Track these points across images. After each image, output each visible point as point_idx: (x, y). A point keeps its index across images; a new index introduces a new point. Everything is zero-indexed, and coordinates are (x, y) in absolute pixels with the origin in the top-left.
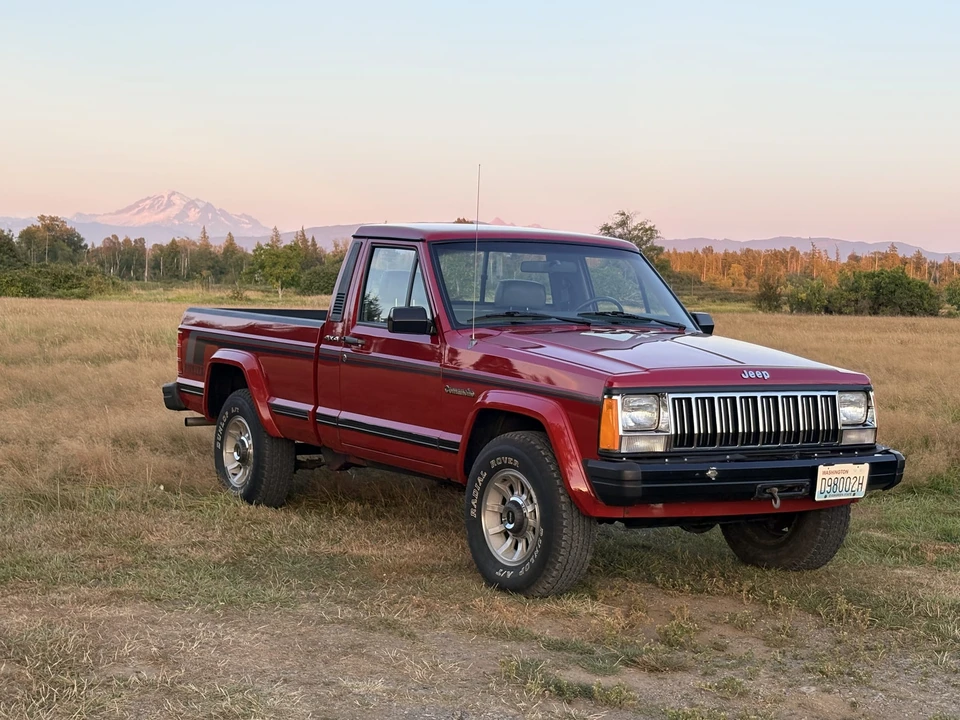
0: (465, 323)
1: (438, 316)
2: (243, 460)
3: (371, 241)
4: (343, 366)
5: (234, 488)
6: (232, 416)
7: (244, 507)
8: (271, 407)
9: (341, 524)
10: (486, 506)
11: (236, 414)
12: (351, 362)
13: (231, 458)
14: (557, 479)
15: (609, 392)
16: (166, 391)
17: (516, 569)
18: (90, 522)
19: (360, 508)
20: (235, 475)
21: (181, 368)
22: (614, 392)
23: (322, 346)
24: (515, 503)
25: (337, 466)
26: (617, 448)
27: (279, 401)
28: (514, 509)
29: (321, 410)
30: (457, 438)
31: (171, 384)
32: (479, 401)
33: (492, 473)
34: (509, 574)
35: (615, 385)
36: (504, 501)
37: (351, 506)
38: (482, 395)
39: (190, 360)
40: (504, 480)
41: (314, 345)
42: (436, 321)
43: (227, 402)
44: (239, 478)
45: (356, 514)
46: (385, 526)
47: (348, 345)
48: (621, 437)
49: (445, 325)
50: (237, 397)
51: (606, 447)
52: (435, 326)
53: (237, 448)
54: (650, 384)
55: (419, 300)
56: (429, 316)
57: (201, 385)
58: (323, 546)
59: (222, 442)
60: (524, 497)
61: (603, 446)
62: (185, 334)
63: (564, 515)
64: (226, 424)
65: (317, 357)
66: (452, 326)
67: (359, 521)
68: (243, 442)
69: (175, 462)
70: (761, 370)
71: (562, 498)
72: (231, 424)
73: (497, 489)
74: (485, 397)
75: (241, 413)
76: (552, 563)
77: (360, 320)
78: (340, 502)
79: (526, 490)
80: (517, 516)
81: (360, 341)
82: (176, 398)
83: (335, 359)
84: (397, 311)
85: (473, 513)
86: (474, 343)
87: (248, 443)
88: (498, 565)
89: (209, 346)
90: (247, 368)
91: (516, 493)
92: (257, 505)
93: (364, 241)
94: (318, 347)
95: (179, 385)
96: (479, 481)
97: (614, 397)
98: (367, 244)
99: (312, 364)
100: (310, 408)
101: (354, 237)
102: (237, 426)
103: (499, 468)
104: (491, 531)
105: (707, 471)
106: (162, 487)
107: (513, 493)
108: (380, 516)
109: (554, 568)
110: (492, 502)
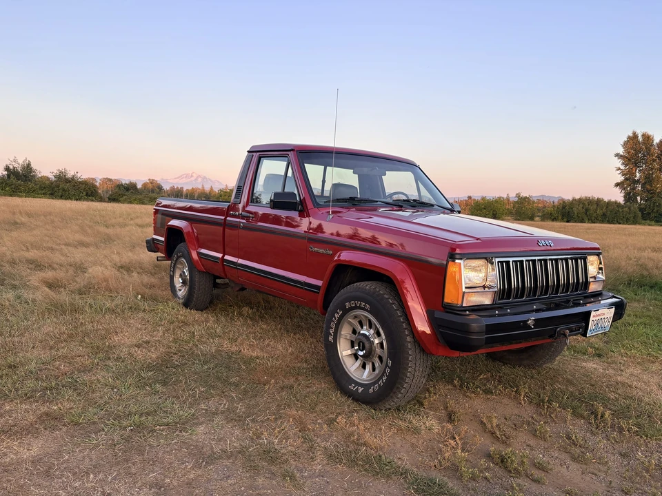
0: (323, 203)
1: (304, 198)
2: (184, 282)
3: (258, 154)
4: (240, 230)
5: (179, 298)
6: (178, 257)
7: (183, 311)
8: (199, 254)
9: (238, 323)
10: (340, 334)
11: (180, 256)
12: (244, 228)
13: (178, 282)
14: (403, 322)
15: (452, 257)
16: (147, 242)
17: (367, 386)
18: (82, 323)
19: (250, 311)
20: (180, 290)
21: (155, 231)
22: (457, 256)
23: (228, 218)
24: (364, 335)
25: (238, 289)
26: (460, 303)
27: (203, 251)
28: (364, 340)
29: (227, 257)
30: (319, 283)
31: (149, 238)
32: (336, 258)
33: (346, 311)
34: (360, 390)
35: (458, 251)
36: (354, 332)
37: (246, 310)
38: (338, 254)
39: (158, 225)
40: (355, 317)
41: (223, 218)
42: (303, 202)
43: (176, 250)
44: (182, 292)
45: (248, 316)
46: (265, 326)
47: (243, 217)
48: (464, 293)
49: (310, 205)
50: (181, 246)
51: (449, 301)
52: (302, 205)
53: (181, 276)
54: (481, 250)
55: (291, 188)
56: (298, 199)
57: (163, 239)
58: (226, 345)
59: (173, 272)
60: (372, 331)
61: (447, 300)
62: (156, 211)
63: (410, 352)
64: (176, 262)
65: (225, 224)
66: (314, 206)
67: (249, 322)
68: (184, 272)
69: (153, 280)
70: (548, 240)
71: (408, 339)
72: (178, 262)
73: (350, 323)
74: (339, 256)
75: (183, 256)
76: (398, 388)
77: (251, 202)
78: (239, 307)
79: (373, 326)
80: (367, 345)
81: (251, 215)
82: (152, 246)
83: (235, 226)
84: (276, 194)
85: (331, 338)
86: (331, 216)
87: (187, 273)
88: (351, 381)
89: (167, 218)
90: (185, 231)
91: (365, 327)
92: (191, 309)
93: (254, 154)
94: (225, 219)
95: (154, 239)
96: (336, 316)
97: (457, 261)
98: (256, 155)
99: (222, 228)
100: (220, 255)
101: (248, 152)
102: (182, 264)
103: (352, 309)
104: (345, 353)
105: (528, 320)
106: (140, 296)
107: (362, 327)
108: (262, 317)
109: (400, 392)
110: (346, 331)
